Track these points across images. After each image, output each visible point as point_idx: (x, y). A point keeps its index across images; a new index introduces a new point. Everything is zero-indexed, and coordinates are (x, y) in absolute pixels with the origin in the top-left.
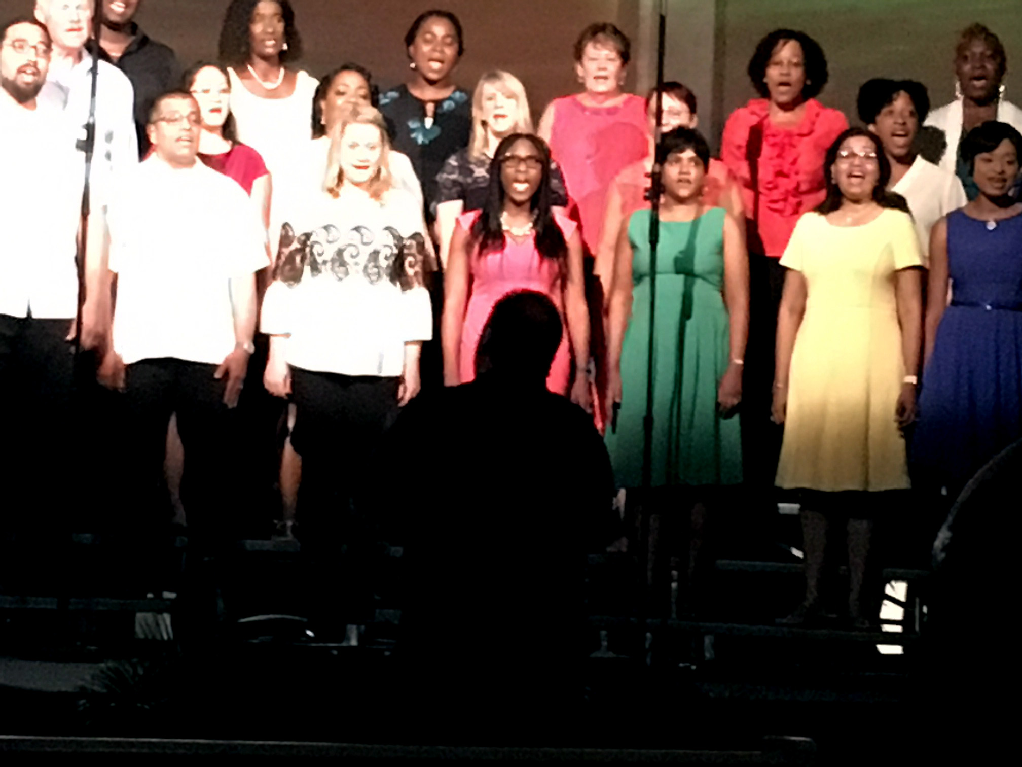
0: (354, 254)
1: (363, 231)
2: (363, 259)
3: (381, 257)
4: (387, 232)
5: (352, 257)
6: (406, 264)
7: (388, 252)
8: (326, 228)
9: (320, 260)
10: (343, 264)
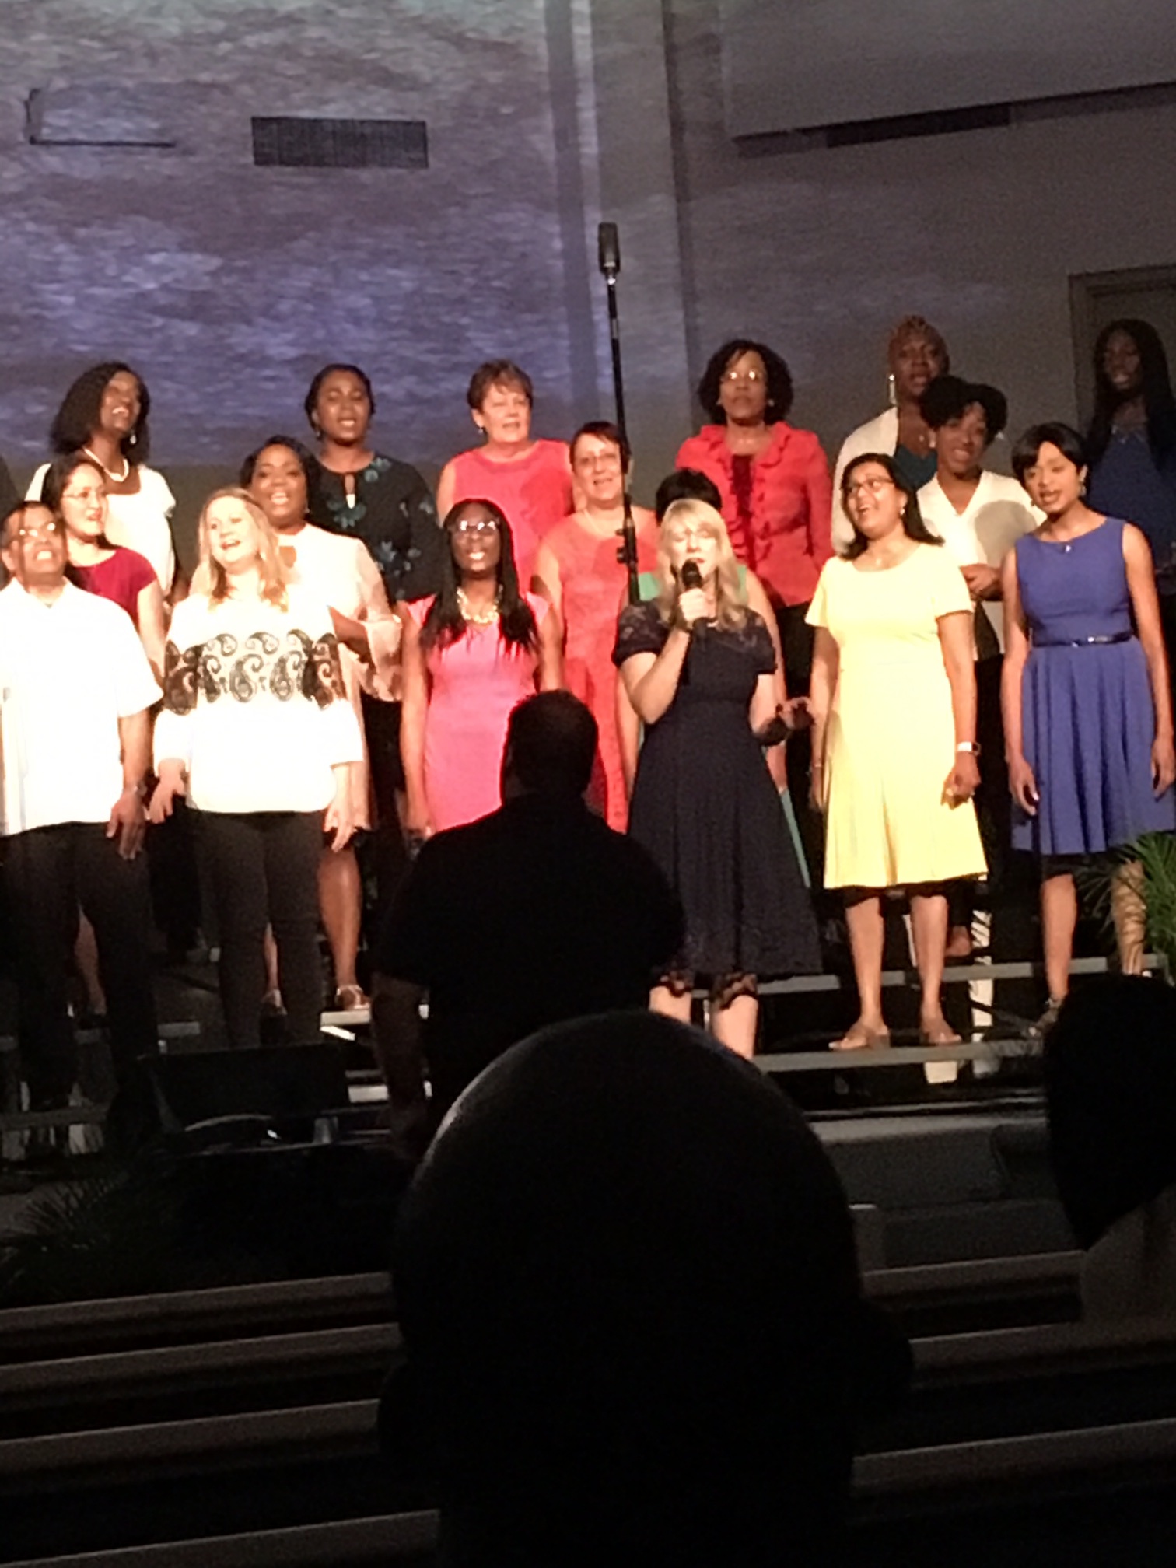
0: (257, 666)
1: (265, 637)
2: (267, 672)
3: (289, 666)
4: (293, 637)
5: (255, 670)
6: (320, 674)
7: (296, 659)
8: (221, 638)
9: (216, 678)
10: (244, 680)
